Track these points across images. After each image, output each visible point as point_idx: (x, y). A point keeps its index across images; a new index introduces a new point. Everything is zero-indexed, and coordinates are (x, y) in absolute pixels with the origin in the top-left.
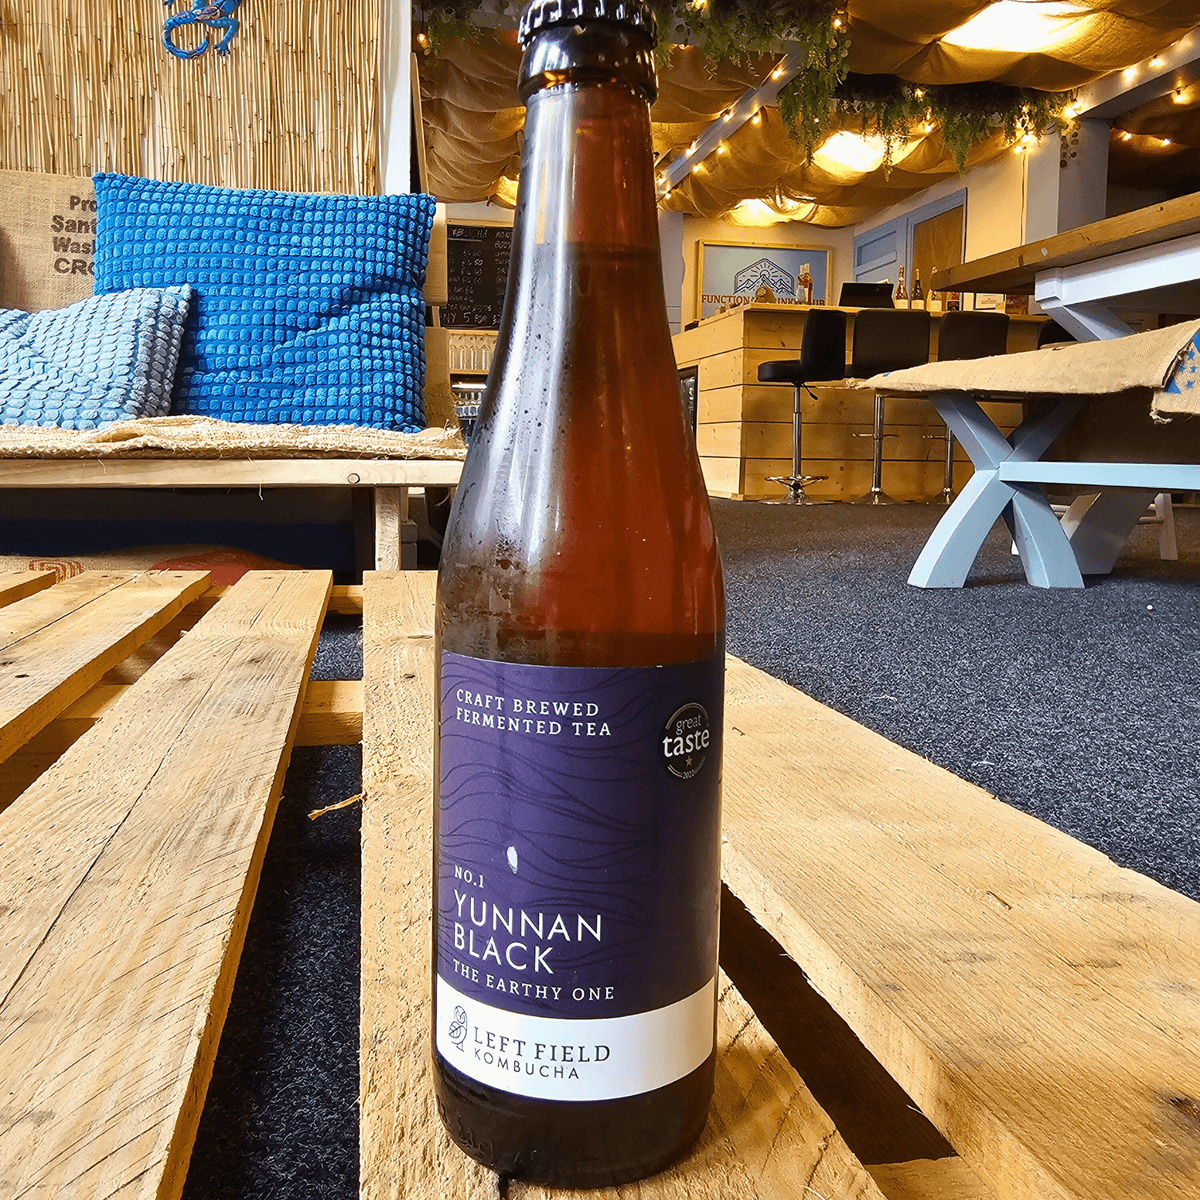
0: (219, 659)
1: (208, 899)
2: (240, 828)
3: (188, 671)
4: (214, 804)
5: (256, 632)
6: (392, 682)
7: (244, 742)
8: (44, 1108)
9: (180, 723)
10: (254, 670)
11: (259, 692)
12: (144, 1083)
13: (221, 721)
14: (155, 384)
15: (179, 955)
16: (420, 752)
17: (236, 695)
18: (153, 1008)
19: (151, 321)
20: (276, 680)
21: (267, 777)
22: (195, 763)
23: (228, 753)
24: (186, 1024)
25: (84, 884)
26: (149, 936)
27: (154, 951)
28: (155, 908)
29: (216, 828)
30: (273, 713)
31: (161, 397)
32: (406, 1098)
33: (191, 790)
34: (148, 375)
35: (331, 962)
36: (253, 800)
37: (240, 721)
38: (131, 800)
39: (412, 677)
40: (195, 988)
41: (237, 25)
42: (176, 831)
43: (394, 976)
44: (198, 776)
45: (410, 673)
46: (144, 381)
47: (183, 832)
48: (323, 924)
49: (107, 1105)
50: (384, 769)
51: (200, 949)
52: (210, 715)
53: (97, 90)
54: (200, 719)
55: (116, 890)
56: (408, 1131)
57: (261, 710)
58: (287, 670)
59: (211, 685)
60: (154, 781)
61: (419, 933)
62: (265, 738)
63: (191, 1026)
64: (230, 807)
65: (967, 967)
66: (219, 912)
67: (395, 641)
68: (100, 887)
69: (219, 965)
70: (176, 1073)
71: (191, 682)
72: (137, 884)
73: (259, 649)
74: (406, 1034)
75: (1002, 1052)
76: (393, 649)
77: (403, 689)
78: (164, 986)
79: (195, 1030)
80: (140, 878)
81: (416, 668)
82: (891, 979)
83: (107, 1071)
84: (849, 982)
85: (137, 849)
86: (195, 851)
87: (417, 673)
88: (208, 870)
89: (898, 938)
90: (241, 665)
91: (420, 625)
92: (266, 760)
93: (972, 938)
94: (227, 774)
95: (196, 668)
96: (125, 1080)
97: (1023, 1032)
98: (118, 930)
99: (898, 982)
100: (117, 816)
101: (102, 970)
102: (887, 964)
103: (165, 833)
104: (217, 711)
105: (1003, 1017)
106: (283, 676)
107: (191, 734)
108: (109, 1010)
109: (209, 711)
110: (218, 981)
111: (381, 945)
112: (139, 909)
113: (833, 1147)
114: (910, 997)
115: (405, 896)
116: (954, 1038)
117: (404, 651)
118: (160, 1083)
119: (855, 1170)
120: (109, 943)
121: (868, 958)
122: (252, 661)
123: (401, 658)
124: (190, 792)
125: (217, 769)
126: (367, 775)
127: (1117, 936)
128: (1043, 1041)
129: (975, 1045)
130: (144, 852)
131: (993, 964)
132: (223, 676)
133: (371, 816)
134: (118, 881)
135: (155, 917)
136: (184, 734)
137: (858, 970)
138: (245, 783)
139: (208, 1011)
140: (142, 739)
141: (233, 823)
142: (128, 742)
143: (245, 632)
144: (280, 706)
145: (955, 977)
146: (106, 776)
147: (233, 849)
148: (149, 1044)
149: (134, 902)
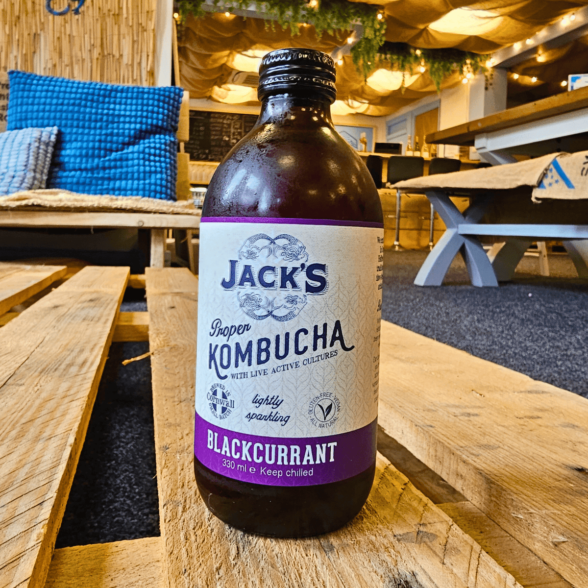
0: (72, 300)
1: (72, 392)
2: (88, 364)
3: (57, 303)
4: (74, 354)
5: (92, 289)
6: (163, 309)
7: (88, 331)
9: (53, 323)
10: (92, 304)
11: (93, 312)
12: (41, 465)
13: (75, 323)
14: (38, 176)
15: (58, 414)
16: (180, 336)
17: (83, 314)
18: (45, 435)
19: (37, 144)
20: (102, 309)
21: (101, 345)
22: (62, 339)
24: (63, 441)
25: (5, 386)
26: (41, 407)
27: (44, 412)
28: (44, 395)
29: (74, 364)
30: (103, 320)
31: (41, 183)
32: (184, 470)
34: (35, 171)
35: (131, 450)
36: (95, 353)
37: (86, 323)
38: (29, 353)
39: (173, 307)
40: (66, 427)
42: (54, 365)
43: (173, 422)
44: (65, 343)
46: (32, 174)
47: (58, 365)
49: (22, 474)
50: (162, 342)
51: (70, 411)
52: (69, 321)
53: (11, 29)
54: (64, 322)
55: (23, 388)
56: (186, 484)
57: (96, 319)
58: (108, 304)
59: (69, 309)
60: (41, 345)
61: (185, 406)
62: (99, 329)
63: (66, 442)
64: (82, 356)
65: (467, 418)
66: (78, 397)
67: (164, 294)
68: (14, 386)
69: (80, 418)
70: (58, 461)
71: (59, 308)
72: (33, 386)
73: (93, 296)
74: (182, 445)
75: (488, 451)
76: (163, 297)
77: (170, 312)
78: (50, 426)
79: (68, 444)
80: (36, 383)
81: (175, 304)
82: (429, 423)
83: (21, 460)
84: (408, 426)
85: (33, 372)
86: (64, 373)
87: (177, 306)
88: (72, 380)
89: (430, 407)
90: (85, 302)
91: (176, 288)
92: (100, 338)
93: (466, 407)
94: (80, 343)
95: (61, 303)
96: (31, 464)
97: (498, 443)
98: (24, 404)
99: (432, 425)
100: (21, 358)
101: (16, 420)
102: (427, 417)
103: (47, 366)
104: (73, 319)
105: (487, 437)
106: (107, 307)
107: (60, 328)
108: (21, 435)
109: (68, 319)
110: (80, 424)
111: (166, 411)
112: (35, 396)
113: (409, 488)
114: (440, 430)
115: (177, 391)
116: (463, 445)
117: (169, 298)
118: (51, 465)
119: (421, 496)
120: (20, 409)
121: (417, 414)
122: (91, 300)
123: (168, 300)
124: (61, 350)
125: (74, 341)
126: (153, 345)
127: (538, 407)
128: (508, 447)
129: (474, 448)
130: (37, 374)
131: (479, 417)
132: (75, 306)
133: (157, 360)
134: (23, 384)
135: (44, 399)
136: (56, 328)
137: (412, 420)
138: (89, 347)
139: (75, 436)
140: (33, 329)
141: (84, 362)
142: (27, 330)
143: (86, 289)
144: (106, 318)
145: (462, 422)
146: (14, 343)
147: (84, 372)
148: (44, 449)
149: (32, 393)
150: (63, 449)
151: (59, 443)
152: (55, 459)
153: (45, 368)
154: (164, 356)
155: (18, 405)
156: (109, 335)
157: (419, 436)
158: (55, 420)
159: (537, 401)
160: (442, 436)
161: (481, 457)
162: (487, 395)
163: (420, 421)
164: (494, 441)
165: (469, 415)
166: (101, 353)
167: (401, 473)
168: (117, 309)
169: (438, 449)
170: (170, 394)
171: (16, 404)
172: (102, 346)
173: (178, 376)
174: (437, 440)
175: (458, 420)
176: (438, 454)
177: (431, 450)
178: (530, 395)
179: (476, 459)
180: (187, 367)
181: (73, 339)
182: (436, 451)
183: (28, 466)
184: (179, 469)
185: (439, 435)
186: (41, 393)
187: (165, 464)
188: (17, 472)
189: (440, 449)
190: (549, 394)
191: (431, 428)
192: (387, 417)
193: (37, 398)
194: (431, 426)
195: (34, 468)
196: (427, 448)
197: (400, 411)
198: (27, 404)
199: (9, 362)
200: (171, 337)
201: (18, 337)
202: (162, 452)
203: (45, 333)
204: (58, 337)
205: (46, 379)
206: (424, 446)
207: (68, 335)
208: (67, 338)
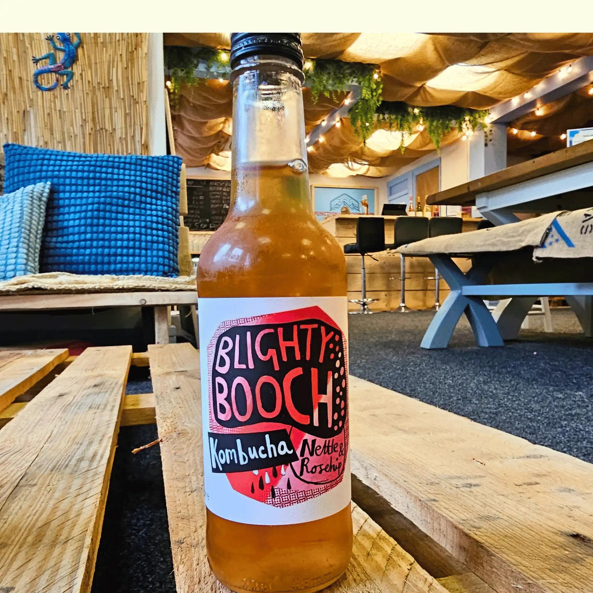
0: (77, 386)
1: (85, 489)
2: (98, 457)
3: (62, 392)
4: (83, 447)
5: (95, 373)
7: (95, 420)
8: (9, 585)
9: (59, 415)
10: (97, 390)
11: (99, 400)
12: (60, 571)
13: (81, 413)
15: (73, 514)
16: (187, 420)
17: (89, 401)
18: (62, 538)
20: (107, 394)
21: (109, 435)
22: (70, 431)
23: (87, 426)
24: (80, 543)
25: (17, 487)
26: (55, 508)
27: (59, 513)
28: (57, 495)
29: (85, 458)
30: (109, 407)
32: (199, 565)
36: (104, 444)
37: (92, 411)
38: (38, 449)
40: (82, 528)
41: (73, 74)
42: (64, 461)
43: (186, 514)
44: (73, 436)
45: (178, 387)
47: (68, 461)
49: (43, 581)
50: (170, 428)
51: (84, 510)
54: (70, 412)
55: (35, 489)
56: (202, 579)
57: (102, 407)
58: (113, 389)
59: (74, 397)
60: (49, 441)
61: (197, 496)
62: (106, 418)
63: (83, 544)
64: (91, 448)
65: (468, 489)
66: (91, 495)
67: (168, 373)
68: (26, 488)
69: (95, 516)
70: (77, 565)
71: (64, 396)
72: (46, 485)
73: (97, 381)
74: (196, 539)
75: (489, 522)
76: (168, 377)
77: (176, 393)
78: (66, 528)
79: (85, 545)
80: (48, 482)
81: (180, 384)
82: (432, 497)
83: (40, 567)
84: (412, 501)
85: (44, 470)
86: (75, 469)
87: (181, 387)
88: (83, 476)
89: (433, 480)
90: (89, 388)
91: (181, 367)
92: (108, 427)
93: (468, 477)
94: (88, 435)
95: (66, 391)
96: (51, 570)
97: (498, 513)
98: (38, 506)
99: (436, 498)
100: (31, 457)
101: (32, 523)
102: (430, 491)
103: (58, 462)
104: (78, 409)
105: (488, 508)
106: (112, 391)
107: (67, 419)
108: (38, 540)
109: (74, 408)
110: (95, 524)
111: (178, 502)
112: (49, 496)
113: (415, 568)
114: (443, 504)
115: (188, 480)
116: (465, 518)
117: (174, 377)
118: (70, 570)
119: (426, 576)
120: (34, 511)
121: (421, 489)
122: (95, 386)
123: (173, 381)
124: (69, 444)
125: (81, 434)
126: (161, 431)
127: (536, 472)
128: (508, 516)
129: (476, 520)
130: (48, 471)
131: (480, 487)
132: (80, 393)
133: (165, 448)
134: (36, 485)
135: (58, 499)
136: (62, 419)
137: (416, 495)
138: (98, 438)
139: (91, 537)
140: (40, 422)
141: (94, 456)
142: (33, 425)
143: (90, 373)
144: (112, 404)
145: (463, 494)
146: (23, 440)
147: (95, 467)
148: (62, 553)
149: (45, 493)
150: (81, 552)
151: (76, 545)
152: (74, 564)
153: (56, 465)
154: (173, 443)
155: (33, 508)
156: (117, 422)
157: (423, 511)
158: (70, 522)
159: (536, 466)
160: (444, 510)
161: (482, 530)
162: (488, 463)
163: (424, 496)
164: (495, 512)
165: (471, 485)
166: (110, 444)
167: (407, 553)
168: (122, 394)
169: (441, 523)
170: (181, 485)
171: (31, 506)
172: (110, 437)
173: (187, 464)
174: (441, 515)
175: (460, 492)
176: (442, 528)
177: (435, 524)
178: (529, 460)
179: (477, 533)
180: (197, 453)
181: (80, 431)
182: (440, 524)
183: (49, 572)
184: (195, 563)
185: (442, 509)
186: (54, 492)
187: (181, 559)
188: (37, 580)
189: (443, 523)
190: (546, 458)
191: (433, 502)
192: (393, 492)
193: (50, 499)
194: (435, 500)
195: (54, 574)
196: (432, 522)
197: (404, 486)
198: (40, 506)
199: (19, 461)
200: (178, 421)
201: (26, 433)
202: (177, 547)
203: (52, 426)
204: (66, 430)
205: (58, 477)
206: (429, 520)
207: (76, 426)
208: (75, 429)
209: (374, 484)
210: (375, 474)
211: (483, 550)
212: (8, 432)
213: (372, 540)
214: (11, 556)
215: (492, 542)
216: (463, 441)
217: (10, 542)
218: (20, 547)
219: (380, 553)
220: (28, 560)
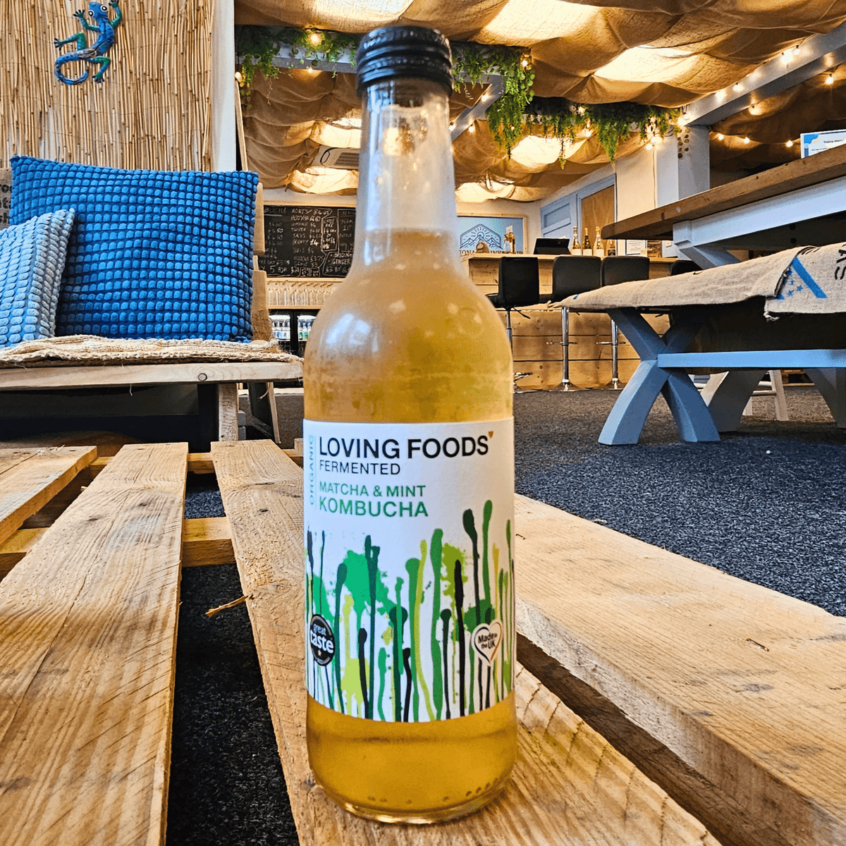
0: (115, 505)
1: (144, 681)
2: (159, 625)
3: (93, 514)
4: (135, 607)
5: (139, 485)
6: (251, 515)
7: (147, 561)
9: (94, 551)
10: (144, 511)
11: (152, 527)
12: (120, 833)
13: (126, 548)
15: (130, 728)
16: (286, 562)
17: (135, 529)
18: (117, 769)
20: (161, 519)
21: (171, 586)
22: (112, 579)
23: (136, 570)
24: (147, 781)
25: (40, 675)
26: (101, 714)
27: (108, 723)
28: (101, 689)
29: (140, 625)
30: (166, 540)
33: (113, 599)
36: (165, 603)
37: (141, 546)
38: (67, 609)
39: (266, 511)
40: (148, 752)
41: (109, 62)
42: (108, 629)
44: (117, 589)
45: (263, 508)
47: (113, 629)
48: (202, 709)
50: (263, 577)
51: (146, 719)
52: (116, 544)
53: (7, 107)
54: (109, 547)
55: (67, 678)
57: (155, 539)
58: (169, 510)
59: (113, 522)
60: (82, 593)
62: (164, 558)
63: (152, 782)
64: (147, 609)
65: (755, 695)
66: (154, 691)
67: (247, 487)
68: (52, 676)
69: (165, 731)
70: (146, 822)
71: (99, 521)
72: (83, 671)
73: (145, 497)
75: (810, 758)
76: (247, 493)
77: (261, 519)
78: (121, 751)
79: (156, 785)
80: (85, 666)
81: (268, 505)
82: (701, 708)
83: (87, 825)
84: (667, 713)
85: (78, 644)
86: (126, 644)
87: (269, 509)
88: (139, 658)
89: (694, 677)
90: (132, 508)
91: (264, 476)
92: (168, 574)
93: (748, 673)
94: (141, 585)
95: (100, 513)
96: (103, 832)
97: (818, 741)
98: (74, 710)
99: (708, 710)
100: (57, 621)
101: (66, 741)
102: (694, 696)
103: (98, 631)
104: (122, 541)
105: (798, 730)
106: (167, 514)
107: (105, 558)
108: (79, 774)
109: (115, 541)
111: (294, 707)
112: (88, 691)
114: (721, 719)
116: (768, 749)
117: (256, 493)
118: (134, 833)
120: (69, 719)
121: (678, 692)
122: (141, 505)
123: (255, 498)
125: (131, 582)
126: (248, 580)
129: (785, 753)
130: (84, 648)
131: (773, 690)
132: (120, 516)
133: (260, 610)
134: (67, 670)
135: (103, 697)
136: (98, 559)
137: (674, 703)
138: (155, 591)
139: (163, 769)
140: (66, 563)
141: (152, 622)
142: (56, 567)
143: (131, 485)
144: (170, 535)
145: (751, 702)
146: (42, 592)
147: (156, 640)
148: (119, 799)
149: (83, 686)
150: (148, 798)
151: (140, 786)
152: (140, 821)
153: (96, 636)
154: (270, 602)
155: (64, 714)
156: (180, 565)
157: (688, 731)
158: (127, 740)
160: (728, 732)
161: (801, 772)
162: (772, 650)
163: (687, 706)
165: (756, 688)
168: (183, 518)
169: (725, 754)
171: (61, 710)
172: (174, 590)
173: (298, 640)
174: (723, 741)
175: (744, 700)
176: (726, 762)
177: (712, 755)
178: (836, 644)
179: (793, 776)
181: (127, 578)
182: (722, 758)
183: (101, 836)
184: (341, 826)
185: (723, 730)
186: (97, 685)
187: (315, 817)
191: (707, 718)
192: (628, 695)
193: (92, 696)
194: (707, 714)
195: (110, 840)
196: (706, 751)
197: (651, 687)
198: (77, 709)
199: (40, 629)
200: (272, 565)
201: (46, 581)
202: (305, 792)
203: (84, 569)
204: (105, 576)
205: (100, 658)
206: (700, 747)
207: (120, 571)
208: (118, 576)
209: (592, 677)
210: (595, 662)
211: (811, 810)
212: (19, 578)
213: (624, 788)
214: (38, 802)
215: (825, 796)
216: (721, 607)
217: (34, 776)
218: (51, 786)
219: (642, 814)
220: (64, 812)
